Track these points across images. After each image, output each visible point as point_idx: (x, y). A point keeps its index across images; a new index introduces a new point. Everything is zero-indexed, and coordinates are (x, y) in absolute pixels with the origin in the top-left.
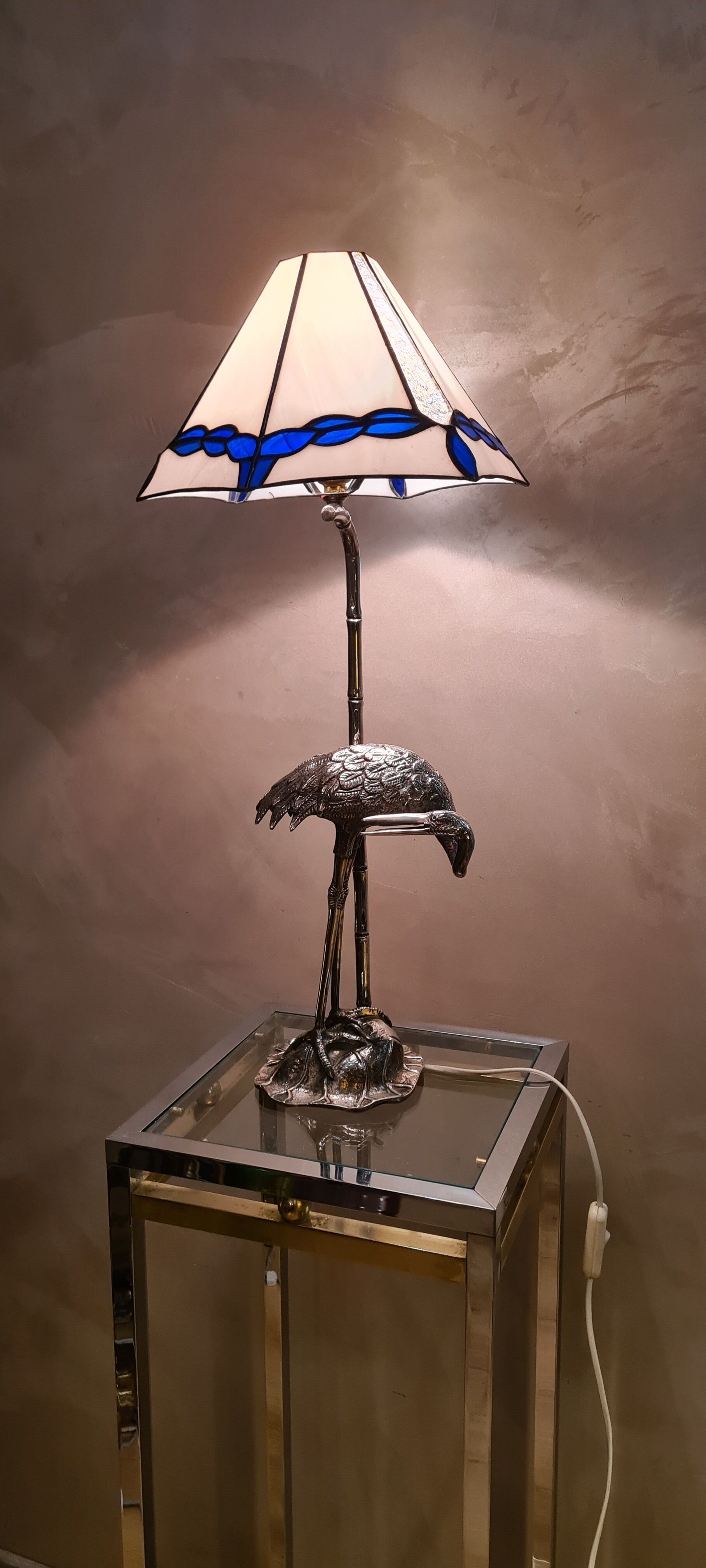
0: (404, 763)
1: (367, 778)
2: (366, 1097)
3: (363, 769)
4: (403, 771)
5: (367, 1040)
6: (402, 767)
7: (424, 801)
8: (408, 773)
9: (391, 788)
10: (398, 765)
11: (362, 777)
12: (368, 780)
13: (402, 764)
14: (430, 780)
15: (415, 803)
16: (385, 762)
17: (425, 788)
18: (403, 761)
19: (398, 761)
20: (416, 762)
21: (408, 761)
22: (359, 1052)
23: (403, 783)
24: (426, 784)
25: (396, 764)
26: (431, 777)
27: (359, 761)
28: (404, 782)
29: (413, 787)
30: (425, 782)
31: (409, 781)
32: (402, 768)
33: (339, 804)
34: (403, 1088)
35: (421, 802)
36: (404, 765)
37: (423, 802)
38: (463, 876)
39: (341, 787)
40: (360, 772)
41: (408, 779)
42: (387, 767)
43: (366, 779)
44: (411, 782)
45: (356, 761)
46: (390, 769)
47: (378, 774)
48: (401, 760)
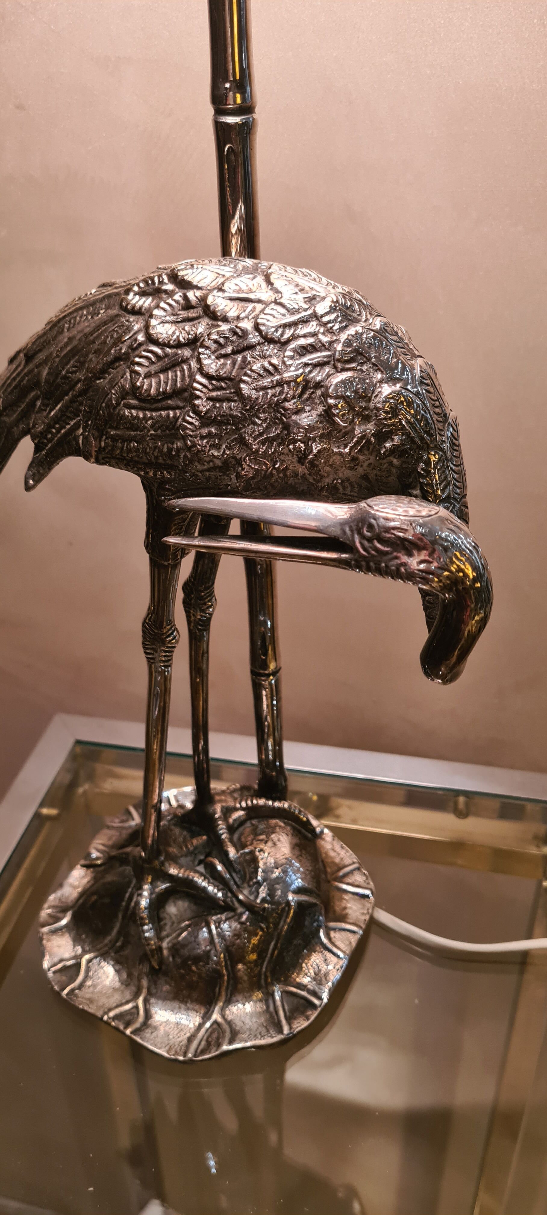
0: (314, 335)
1: (201, 370)
2: (220, 1020)
3: (194, 343)
4: (305, 359)
5: (240, 901)
6: (303, 347)
7: (364, 455)
8: (321, 365)
9: (264, 412)
10: (294, 337)
11: (190, 369)
12: (204, 381)
13: (305, 336)
14: (386, 390)
15: (337, 459)
16: (257, 327)
17: (366, 419)
18: (312, 327)
19: (295, 324)
20: (352, 331)
21: (325, 324)
22: (218, 924)
23: (300, 396)
24: (371, 405)
25: (288, 334)
26: (393, 380)
27: (192, 314)
28: (305, 396)
29: (328, 415)
30: (369, 400)
31: (319, 392)
32: (305, 350)
33: (130, 439)
34: (302, 1001)
35: (354, 459)
36: (311, 340)
37: (361, 458)
38: (451, 680)
39: (135, 391)
40: (186, 353)
41: (318, 385)
42: (259, 344)
43: (199, 377)
44: (326, 395)
45: (184, 314)
46: (269, 349)
47: (234, 363)
48: (304, 321)
